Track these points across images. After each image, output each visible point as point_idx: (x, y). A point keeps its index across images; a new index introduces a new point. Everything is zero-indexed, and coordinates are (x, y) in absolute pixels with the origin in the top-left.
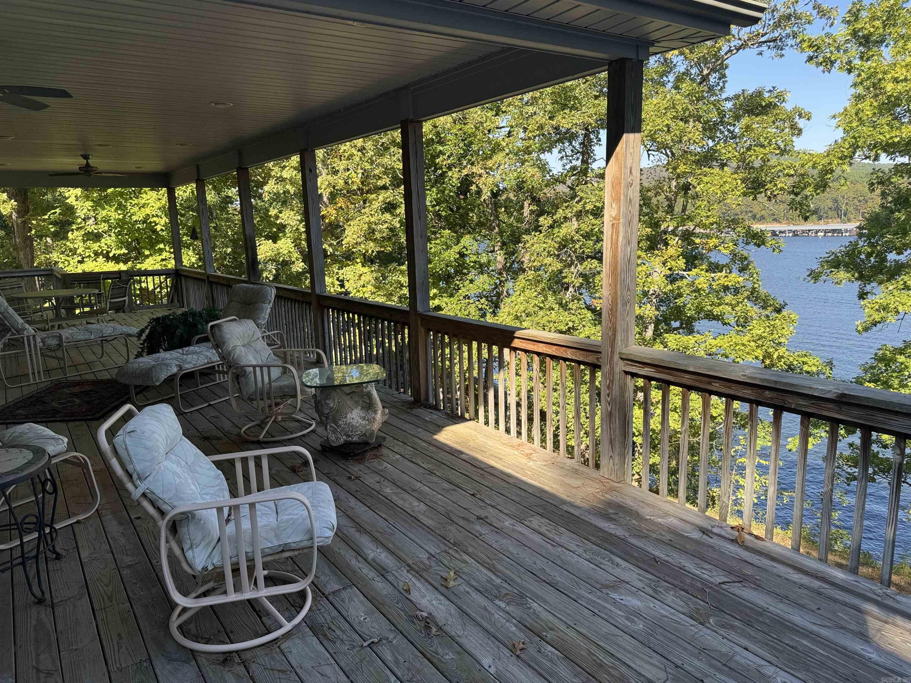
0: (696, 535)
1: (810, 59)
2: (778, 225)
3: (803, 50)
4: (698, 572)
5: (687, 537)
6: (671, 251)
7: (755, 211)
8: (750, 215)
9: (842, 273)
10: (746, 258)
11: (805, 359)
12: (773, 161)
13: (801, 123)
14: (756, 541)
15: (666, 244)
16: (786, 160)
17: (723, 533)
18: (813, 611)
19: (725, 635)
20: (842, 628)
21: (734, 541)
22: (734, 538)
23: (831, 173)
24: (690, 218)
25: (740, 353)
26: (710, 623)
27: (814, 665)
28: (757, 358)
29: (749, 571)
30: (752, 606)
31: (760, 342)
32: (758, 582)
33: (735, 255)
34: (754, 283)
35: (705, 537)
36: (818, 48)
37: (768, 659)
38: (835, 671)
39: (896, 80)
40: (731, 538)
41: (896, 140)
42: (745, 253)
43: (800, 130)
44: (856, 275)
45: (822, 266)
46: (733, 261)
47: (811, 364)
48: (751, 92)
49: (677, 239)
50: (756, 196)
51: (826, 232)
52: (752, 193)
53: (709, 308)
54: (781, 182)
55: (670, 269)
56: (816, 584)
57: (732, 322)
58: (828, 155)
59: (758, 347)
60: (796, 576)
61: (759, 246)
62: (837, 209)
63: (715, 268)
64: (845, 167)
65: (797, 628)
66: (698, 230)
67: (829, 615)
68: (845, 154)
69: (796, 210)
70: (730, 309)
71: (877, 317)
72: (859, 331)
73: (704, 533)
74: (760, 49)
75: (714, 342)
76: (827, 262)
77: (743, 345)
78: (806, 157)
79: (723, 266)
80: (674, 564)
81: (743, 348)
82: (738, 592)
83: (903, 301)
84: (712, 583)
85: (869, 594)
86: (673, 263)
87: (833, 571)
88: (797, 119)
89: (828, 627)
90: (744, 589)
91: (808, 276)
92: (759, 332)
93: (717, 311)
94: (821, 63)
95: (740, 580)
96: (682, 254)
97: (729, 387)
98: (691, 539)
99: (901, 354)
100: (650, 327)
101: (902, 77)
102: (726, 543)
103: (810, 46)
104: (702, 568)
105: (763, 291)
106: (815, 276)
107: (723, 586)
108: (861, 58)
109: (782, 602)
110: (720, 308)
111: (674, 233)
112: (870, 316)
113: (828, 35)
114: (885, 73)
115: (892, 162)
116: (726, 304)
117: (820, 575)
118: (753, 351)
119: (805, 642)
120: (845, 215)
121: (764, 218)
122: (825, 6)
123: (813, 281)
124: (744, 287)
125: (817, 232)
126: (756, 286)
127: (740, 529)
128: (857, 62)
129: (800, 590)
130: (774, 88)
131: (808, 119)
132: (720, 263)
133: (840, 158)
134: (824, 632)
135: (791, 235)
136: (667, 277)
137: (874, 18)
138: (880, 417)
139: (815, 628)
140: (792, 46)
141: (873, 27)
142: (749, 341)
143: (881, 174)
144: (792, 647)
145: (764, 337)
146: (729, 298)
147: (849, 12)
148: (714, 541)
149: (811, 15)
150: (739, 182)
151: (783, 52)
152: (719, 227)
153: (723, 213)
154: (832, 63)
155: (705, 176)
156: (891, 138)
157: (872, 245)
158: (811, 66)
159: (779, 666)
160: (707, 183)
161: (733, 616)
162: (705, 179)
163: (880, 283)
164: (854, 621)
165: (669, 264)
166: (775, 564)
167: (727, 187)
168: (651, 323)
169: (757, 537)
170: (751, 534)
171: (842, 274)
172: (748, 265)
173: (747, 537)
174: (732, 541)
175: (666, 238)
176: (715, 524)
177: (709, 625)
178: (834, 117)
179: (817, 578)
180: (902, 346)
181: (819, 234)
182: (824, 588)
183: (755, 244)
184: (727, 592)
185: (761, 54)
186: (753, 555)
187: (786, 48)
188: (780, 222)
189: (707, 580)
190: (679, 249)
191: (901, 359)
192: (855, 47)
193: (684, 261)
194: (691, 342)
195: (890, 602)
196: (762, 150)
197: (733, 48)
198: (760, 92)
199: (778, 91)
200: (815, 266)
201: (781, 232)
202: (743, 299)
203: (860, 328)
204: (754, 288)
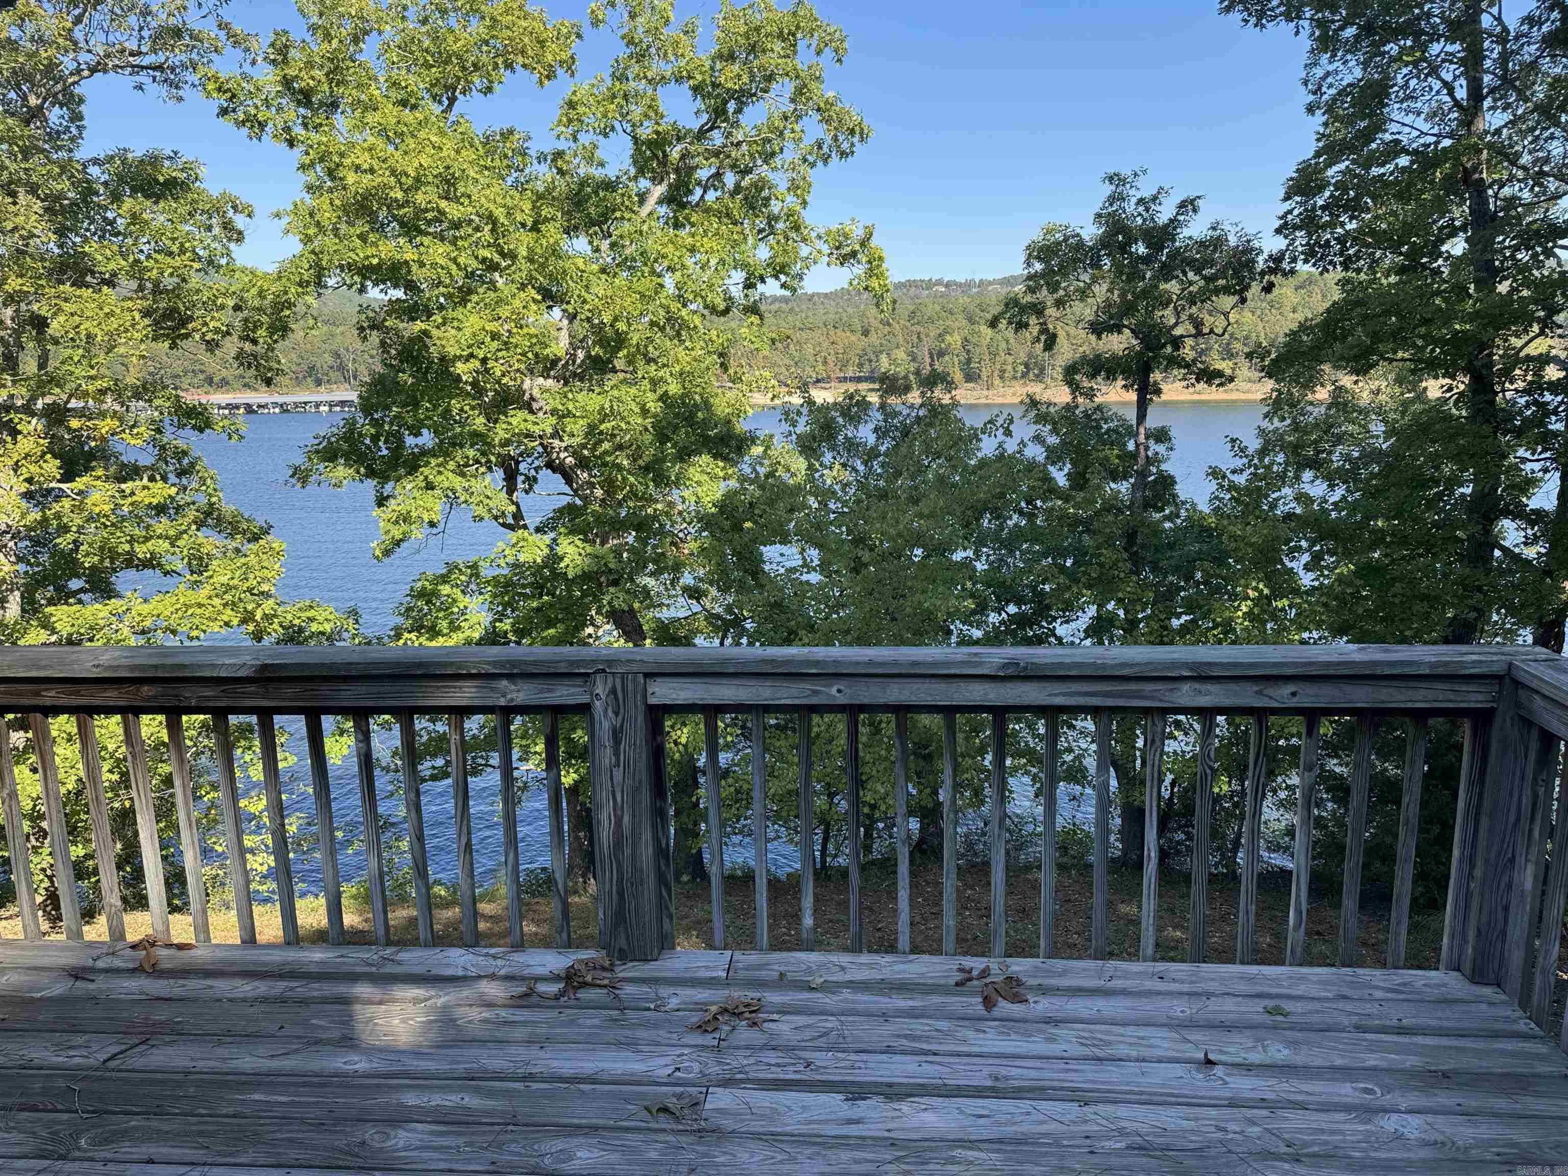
0: (59, 989)
1: (224, 112)
2: (253, 394)
3: (209, 95)
4: (61, 1059)
5: (41, 999)
6: (25, 445)
7: (210, 370)
8: (202, 377)
9: (340, 468)
10: (185, 453)
11: (311, 613)
12: (195, 281)
13: (240, 221)
14: (181, 954)
15: (15, 433)
16: (218, 282)
17: (118, 963)
18: (274, 1036)
19: (109, 1156)
20: (317, 1042)
21: (138, 970)
22: (136, 965)
23: (289, 308)
24: (55, 381)
25: (196, 621)
26: (79, 1149)
27: (271, 1128)
28: (227, 624)
29: (161, 1014)
30: (166, 1076)
31: (228, 597)
32: (179, 1027)
33: (163, 448)
34: (210, 495)
35: (79, 984)
36: (234, 96)
37: (188, 1160)
38: (302, 1121)
39: (357, 168)
40: (131, 966)
41: (375, 261)
42: (182, 444)
43: (240, 233)
44: (362, 470)
45: (310, 459)
46: (162, 458)
47: (321, 619)
48: (139, 154)
49: (34, 421)
50: (174, 342)
51: (331, 405)
52: (168, 336)
53: (127, 547)
54: (213, 318)
55: (29, 481)
56: (280, 986)
57: (180, 566)
58: (280, 278)
59: (225, 605)
60: (248, 988)
61: (201, 431)
62: (342, 368)
63: (129, 472)
64: (310, 299)
65: (243, 1078)
66: (73, 404)
67: (299, 1031)
68: (306, 278)
69: (249, 367)
70: (166, 545)
71: (397, 533)
72: (377, 558)
73: (77, 978)
74: (138, 79)
75: (145, 609)
76: (317, 452)
77: (200, 605)
78: (246, 279)
79: (147, 468)
80: (9, 1064)
81: (198, 611)
82: (139, 1062)
83: (428, 505)
84: (89, 1068)
85: (359, 969)
86: (34, 469)
87: (306, 954)
88: (231, 213)
89: (296, 1051)
90: (154, 1051)
91: (292, 476)
92: (224, 579)
93: (141, 550)
94: (243, 122)
95: (144, 1037)
96: (51, 451)
97: (77, 693)
98: (49, 1000)
99: (445, 582)
100: (11, 598)
101: (366, 166)
102: (117, 981)
103: (219, 90)
104: (70, 1048)
105: (228, 508)
106: (301, 475)
107: (112, 1064)
108: (305, 125)
109: (220, 1044)
110: (149, 544)
111: (28, 410)
112: (387, 532)
113: (245, 77)
114: (342, 155)
115: (382, 295)
116: (159, 537)
117: (288, 968)
118: (220, 613)
119: (256, 1097)
120: (355, 378)
121: (227, 383)
122: (237, 28)
123: (299, 485)
124: (194, 503)
125: (318, 405)
126: (214, 499)
127: (148, 944)
128: (299, 131)
129: (251, 1010)
130: (176, 153)
131: (249, 216)
132: (140, 464)
133: (300, 284)
134: (288, 1064)
135: (277, 410)
136: (28, 496)
137: (310, 65)
138: (325, 689)
139: (275, 1064)
140: (194, 86)
141: (313, 78)
142: (210, 598)
143: (371, 314)
144: (234, 1116)
145: (235, 588)
146: (162, 525)
147: (272, 45)
148: (100, 984)
149: (217, 37)
150: (137, 316)
151: (181, 93)
152: (120, 396)
153: (150, 374)
154: (262, 125)
155: (66, 300)
156: (367, 258)
157: (376, 423)
158: (226, 124)
159: (209, 1160)
160: (72, 315)
161: (126, 1113)
162: (68, 307)
163: (398, 480)
164: (334, 1022)
165: (24, 470)
166: (209, 982)
167: (114, 323)
168: (12, 591)
169: (181, 947)
170: (170, 946)
171: (342, 471)
172: (192, 465)
173: (165, 952)
174: (134, 970)
175: (11, 420)
176: (99, 952)
177: (77, 1154)
178: (278, 215)
179: (281, 976)
180: (444, 571)
181: (322, 408)
182: (292, 989)
183: (194, 427)
184: (121, 1071)
185: (140, 87)
186: (172, 981)
187: (186, 87)
188: (256, 390)
189: (79, 1068)
190: (42, 441)
191: (445, 589)
192: (292, 105)
193: (58, 462)
194: (101, 615)
195: (389, 969)
196: (169, 260)
197: (83, 67)
198: (156, 158)
199: (184, 159)
200: (299, 460)
201: (259, 406)
202: (189, 525)
203: (378, 553)
204: (211, 505)
